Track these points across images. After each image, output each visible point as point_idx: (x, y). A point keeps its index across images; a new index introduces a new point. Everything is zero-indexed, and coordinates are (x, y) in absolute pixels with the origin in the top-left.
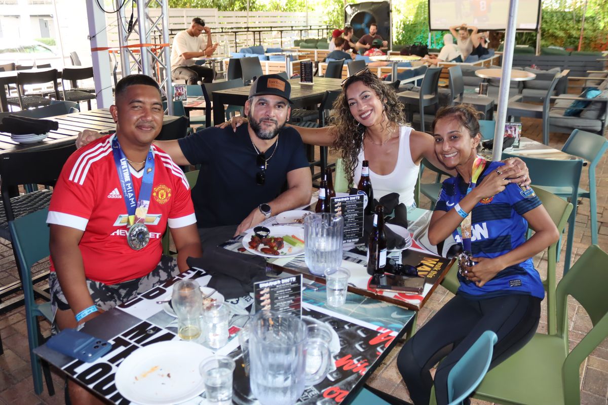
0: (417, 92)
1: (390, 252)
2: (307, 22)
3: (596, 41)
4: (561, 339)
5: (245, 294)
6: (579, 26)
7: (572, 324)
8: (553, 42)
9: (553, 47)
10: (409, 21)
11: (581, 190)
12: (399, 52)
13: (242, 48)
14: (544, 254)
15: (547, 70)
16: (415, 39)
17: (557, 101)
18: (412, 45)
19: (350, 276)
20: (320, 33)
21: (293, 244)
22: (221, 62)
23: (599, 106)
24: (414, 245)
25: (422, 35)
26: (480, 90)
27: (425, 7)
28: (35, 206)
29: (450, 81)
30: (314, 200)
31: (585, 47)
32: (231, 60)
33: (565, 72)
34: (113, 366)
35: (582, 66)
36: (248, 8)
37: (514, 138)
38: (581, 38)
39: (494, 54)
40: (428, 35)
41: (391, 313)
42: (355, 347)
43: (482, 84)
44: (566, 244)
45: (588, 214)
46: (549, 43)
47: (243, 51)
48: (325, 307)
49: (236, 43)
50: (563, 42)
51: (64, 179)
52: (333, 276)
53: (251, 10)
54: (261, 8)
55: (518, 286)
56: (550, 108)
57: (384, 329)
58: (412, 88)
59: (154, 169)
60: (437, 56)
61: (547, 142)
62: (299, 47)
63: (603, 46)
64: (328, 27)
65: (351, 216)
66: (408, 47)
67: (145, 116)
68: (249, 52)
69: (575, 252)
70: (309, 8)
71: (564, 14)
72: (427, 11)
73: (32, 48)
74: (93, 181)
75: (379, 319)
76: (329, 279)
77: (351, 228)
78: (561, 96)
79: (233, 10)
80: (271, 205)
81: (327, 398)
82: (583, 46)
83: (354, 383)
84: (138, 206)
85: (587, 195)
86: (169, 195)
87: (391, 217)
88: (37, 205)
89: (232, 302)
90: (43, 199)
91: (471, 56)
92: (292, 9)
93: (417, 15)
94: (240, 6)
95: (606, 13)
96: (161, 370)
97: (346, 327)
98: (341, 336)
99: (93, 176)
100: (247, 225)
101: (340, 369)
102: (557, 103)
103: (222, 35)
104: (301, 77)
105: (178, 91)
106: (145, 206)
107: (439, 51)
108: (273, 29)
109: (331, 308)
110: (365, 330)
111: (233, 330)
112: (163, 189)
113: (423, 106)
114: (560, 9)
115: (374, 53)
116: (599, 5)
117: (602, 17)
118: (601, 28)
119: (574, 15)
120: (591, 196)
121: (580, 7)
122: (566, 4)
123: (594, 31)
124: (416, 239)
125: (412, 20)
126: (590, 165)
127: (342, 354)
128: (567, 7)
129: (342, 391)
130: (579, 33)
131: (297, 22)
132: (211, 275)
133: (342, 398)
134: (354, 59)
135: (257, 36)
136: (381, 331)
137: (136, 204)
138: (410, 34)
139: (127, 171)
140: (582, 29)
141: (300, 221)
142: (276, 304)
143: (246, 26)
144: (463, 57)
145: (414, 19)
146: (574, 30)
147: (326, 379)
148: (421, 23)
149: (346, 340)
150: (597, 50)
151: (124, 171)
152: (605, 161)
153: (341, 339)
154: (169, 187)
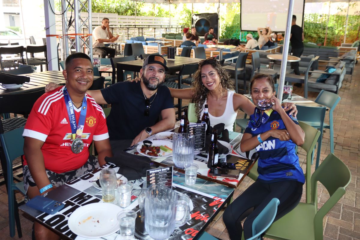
0: (234, 66)
1: (220, 156)
2: (170, 23)
3: (333, 41)
4: (313, 206)
5: (139, 178)
6: (324, 32)
7: (319, 199)
8: (310, 40)
9: (311, 43)
10: (229, 25)
11: (325, 124)
12: (223, 43)
13: (131, 37)
14: (304, 160)
15: (307, 56)
16: (232, 35)
17: (312, 74)
18: (230, 39)
19: (198, 168)
20: (178, 30)
21: (166, 150)
22: (119, 45)
23: (335, 77)
24: (233, 152)
25: (236, 33)
26: (269, 66)
27: (238, 17)
28: (14, 126)
29: (252, 61)
30: (177, 126)
31: (328, 44)
32: (126, 45)
33: (317, 57)
34: (66, 216)
35: (326, 55)
36: (136, 14)
37: (288, 94)
38: (326, 38)
39: (277, 46)
40: (240, 33)
41: (221, 189)
42: (202, 207)
43: (270, 62)
44: (316, 154)
45: (329, 138)
46: (308, 41)
47: (132, 39)
48: (184, 186)
49: (128, 34)
50: (316, 41)
51: (35, 110)
52: (189, 168)
53: (138, 16)
54: (143, 14)
55: (291, 175)
56: (309, 78)
57: (217, 197)
58: (231, 64)
59: (87, 107)
60: (245, 46)
61: (307, 97)
62: (165, 38)
63: (338, 44)
64: (182, 27)
65: (199, 135)
66: (228, 40)
67: (83, 76)
68: (136, 40)
69: (322, 159)
70: (171, 15)
71: (316, 24)
72: (239, 19)
73: (6, 33)
74: (52, 113)
75: (215, 192)
76: (187, 170)
77: (198, 142)
78: (315, 71)
79: (127, 15)
80: (152, 128)
81: (187, 234)
82: (327, 43)
83: (202, 226)
84: (78, 128)
85: (328, 127)
86: (95, 122)
87: (220, 137)
88: (15, 125)
89: (132, 182)
90: (18, 122)
91: (264, 47)
92: (161, 15)
93: (234, 21)
94: (131, 12)
95: (339, 25)
96: (94, 218)
97: (196, 196)
98: (194, 201)
99: (52, 110)
100: (138, 139)
101: (193, 219)
102: (312, 75)
103: (120, 29)
104: (168, 56)
105: (95, 61)
106: (81, 129)
107: (246, 43)
108: (150, 27)
109: (188, 186)
110: (207, 198)
111: (133, 198)
112: (91, 119)
113: (237, 75)
114: (314, 22)
115: (209, 43)
116: (335, 21)
117: (337, 28)
118: (337, 33)
119: (322, 26)
120: (331, 128)
121: (325, 21)
122: (318, 19)
123: (333, 35)
124: (234, 149)
125: (231, 24)
126: (330, 110)
127: (194, 211)
128: (318, 20)
129: (195, 231)
130: (324, 35)
131: (164, 23)
132: (119, 167)
133: (195, 234)
134: (197, 46)
135: (141, 31)
136: (216, 199)
137: (77, 127)
138: (230, 32)
139: (72, 108)
140: (326, 34)
141: (168, 138)
142: (158, 183)
143: (134, 25)
144: (259, 47)
145: (232, 24)
146: (322, 34)
147: (186, 224)
148: (236, 26)
149: (197, 203)
150: (334, 46)
151: (70, 108)
152: (338, 108)
153: (194, 203)
154: (95, 117)
